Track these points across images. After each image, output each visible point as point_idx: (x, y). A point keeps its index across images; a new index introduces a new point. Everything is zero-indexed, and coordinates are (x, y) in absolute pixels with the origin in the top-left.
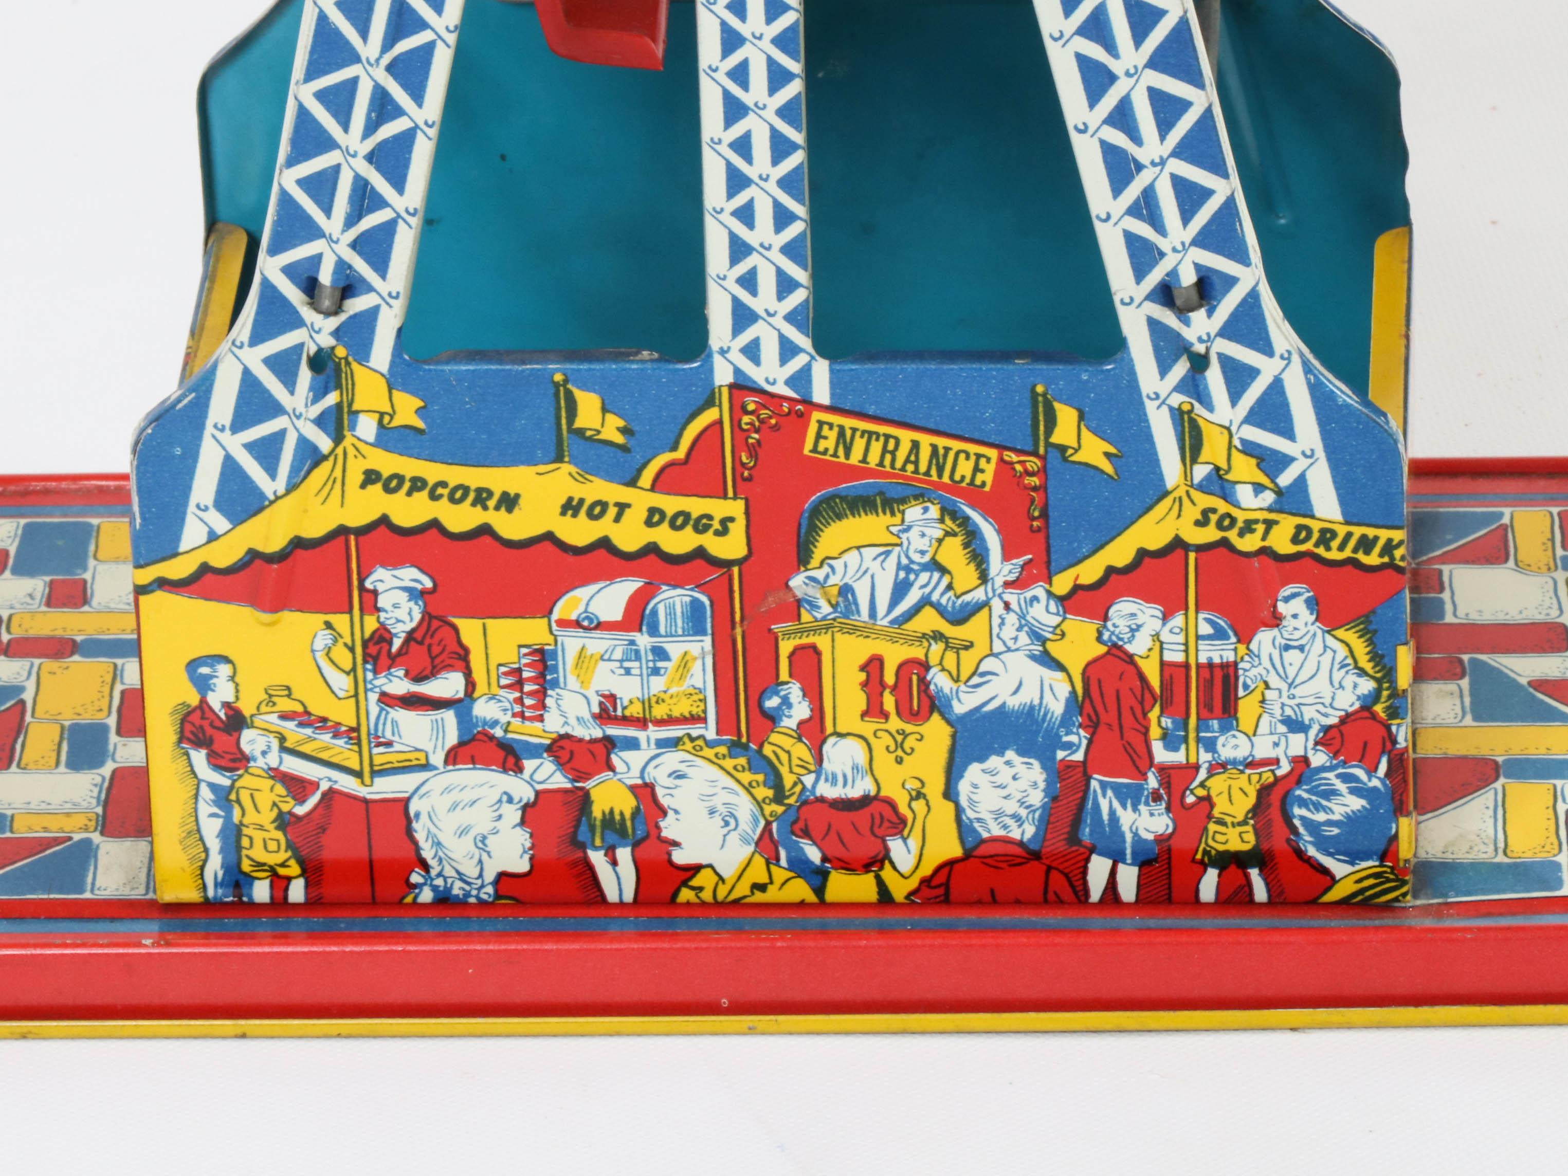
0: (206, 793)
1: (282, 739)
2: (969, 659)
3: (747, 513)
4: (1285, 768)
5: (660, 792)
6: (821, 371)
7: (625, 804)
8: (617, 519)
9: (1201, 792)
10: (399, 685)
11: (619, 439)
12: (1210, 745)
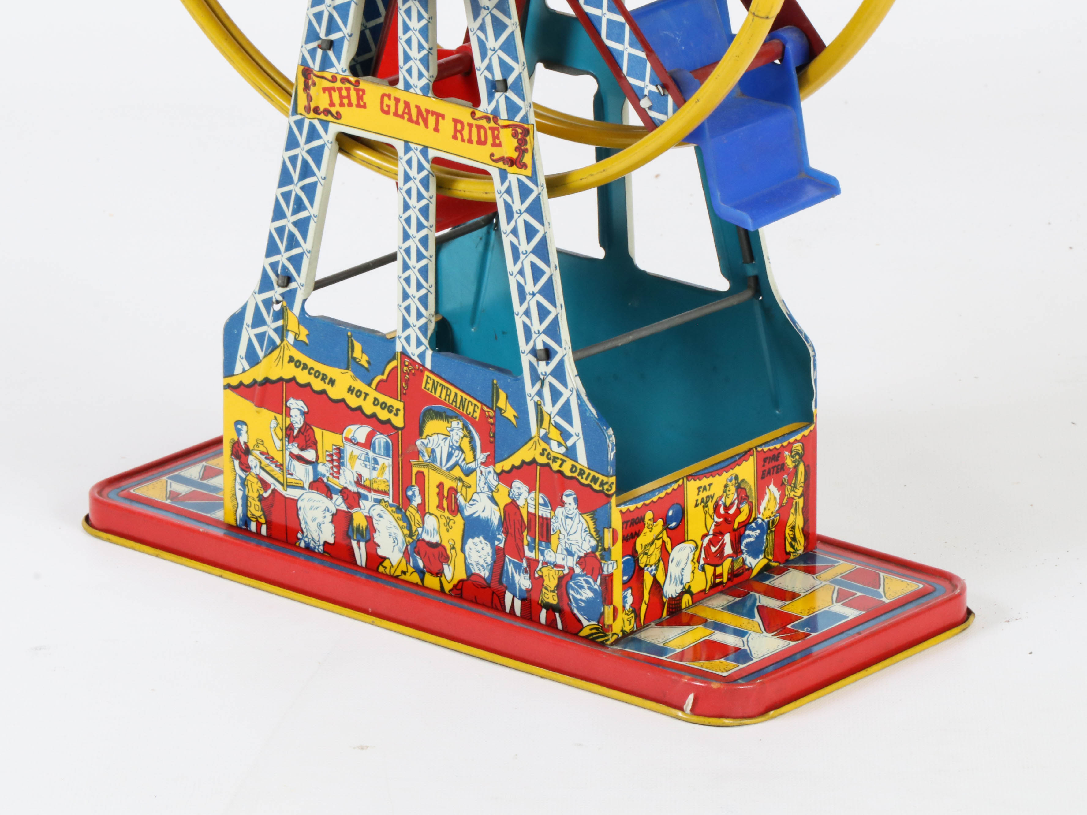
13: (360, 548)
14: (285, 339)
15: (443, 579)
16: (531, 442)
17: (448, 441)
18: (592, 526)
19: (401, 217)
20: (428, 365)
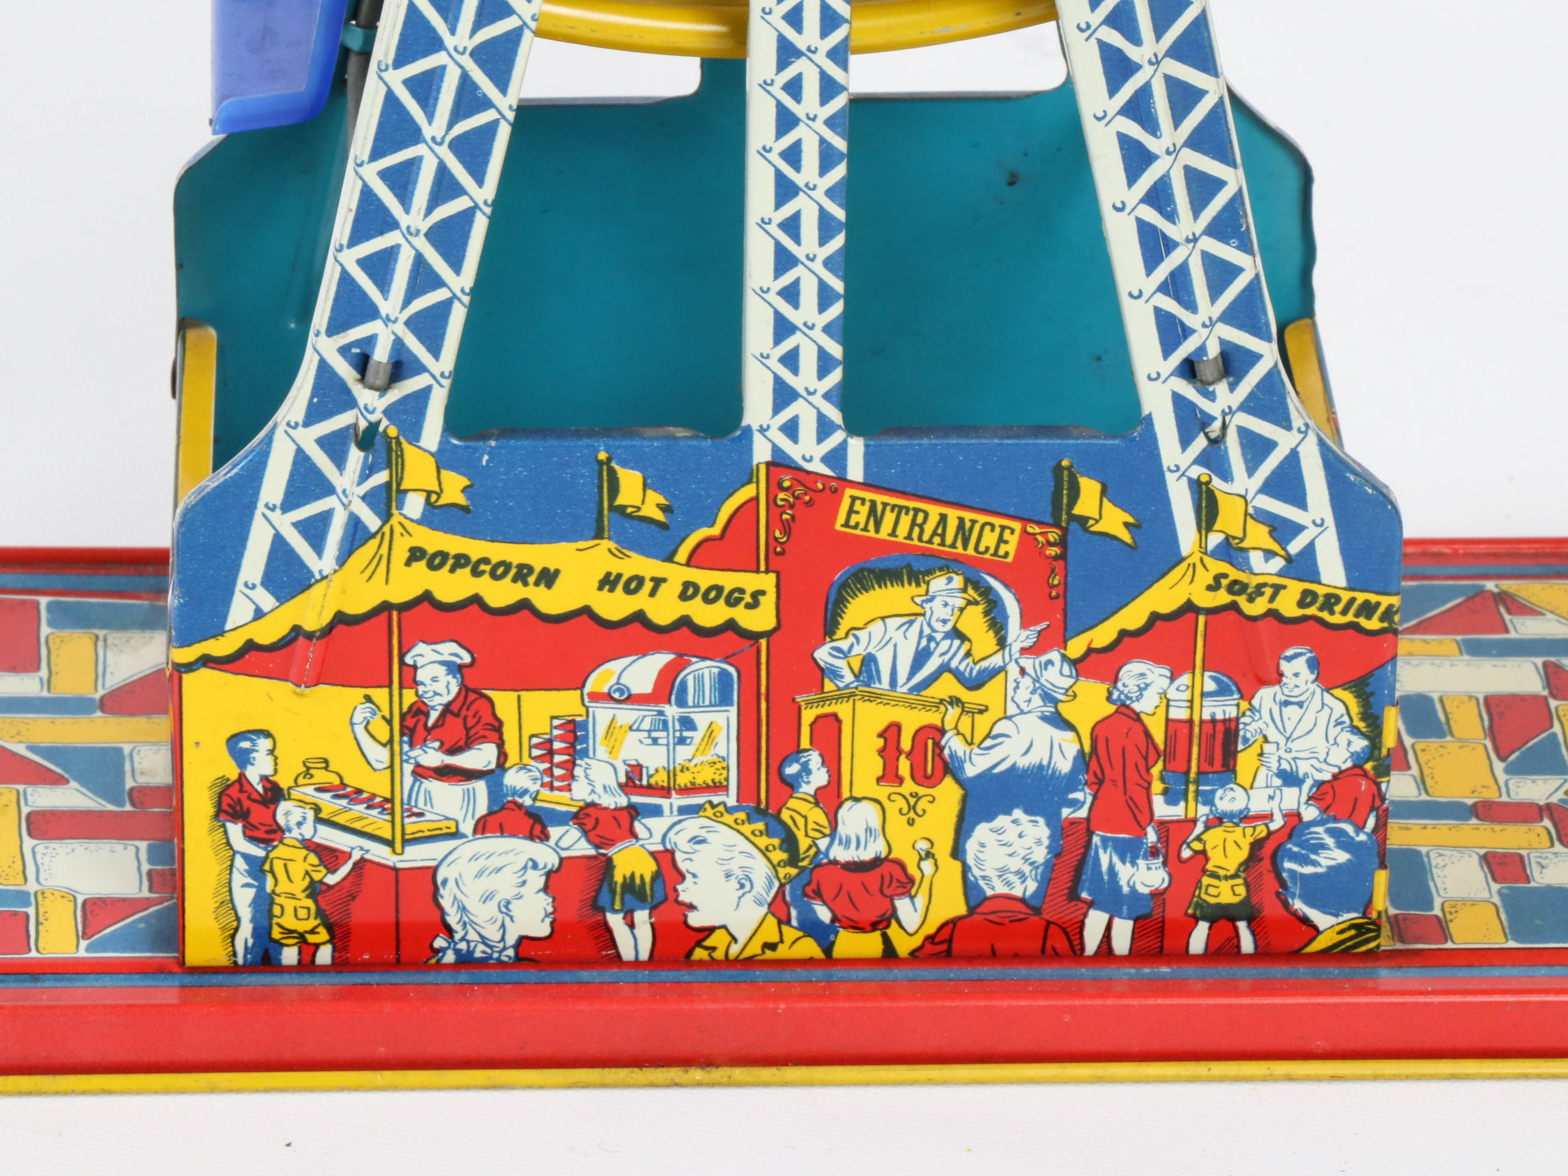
13: (631, 925)
14: (394, 511)
15: (893, 931)
16: (1183, 567)
17: (916, 628)
18: (1355, 709)
19: (770, 150)
20: (855, 471)
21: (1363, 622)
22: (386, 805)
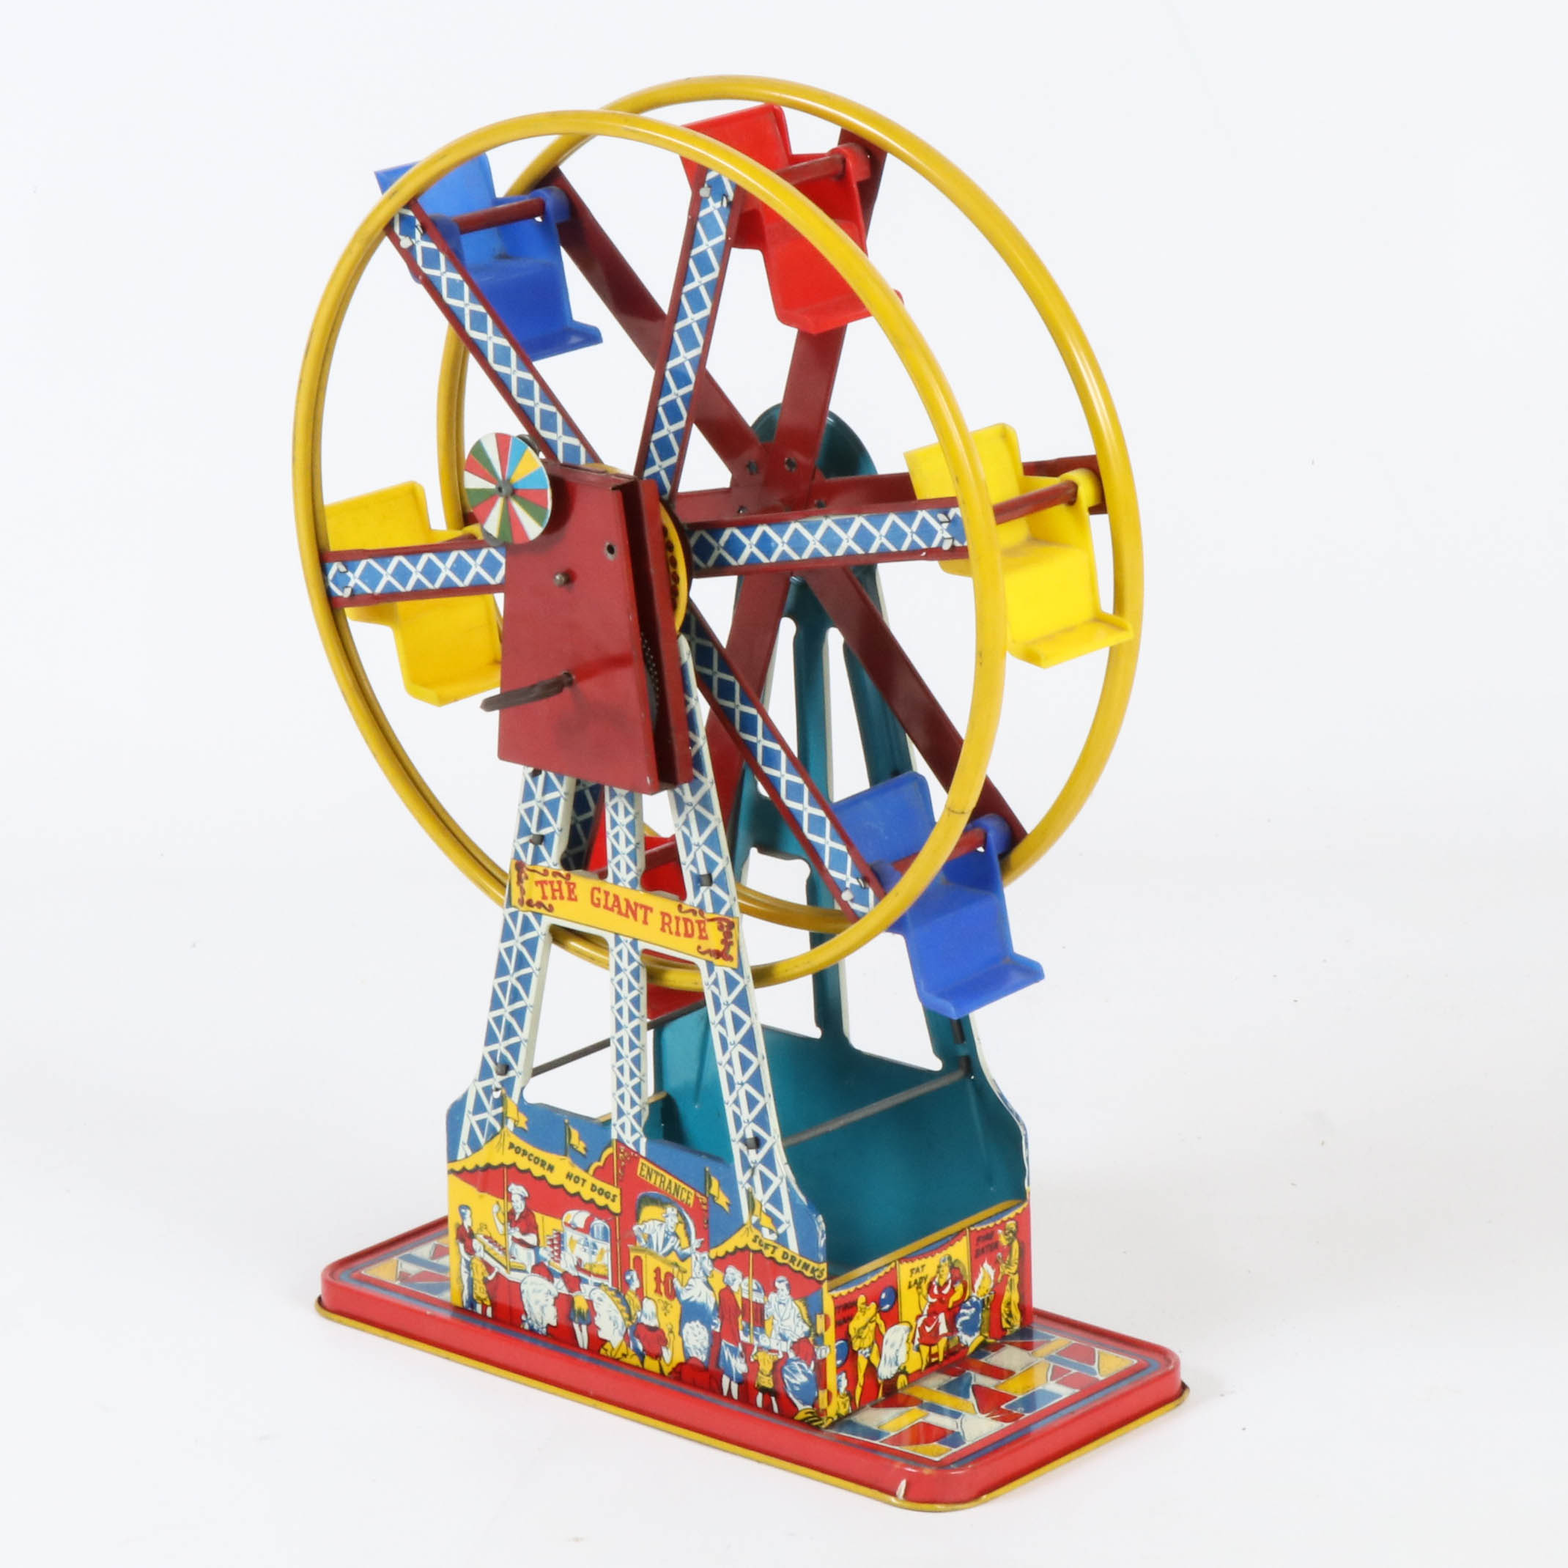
0: (463, 1262)
1: (484, 1246)
2: (686, 1276)
3: (621, 1194)
4: (781, 1356)
5: (595, 1305)
6: (644, 1141)
7: (584, 1307)
8: (583, 1185)
9: (755, 1358)
10: (518, 1235)
11: (583, 1152)
12: (757, 1338)
13: (581, 1330)
17: (664, 1226)
18: (804, 1310)
20: (643, 1152)
21: (804, 1271)
22: (504, 1250)
